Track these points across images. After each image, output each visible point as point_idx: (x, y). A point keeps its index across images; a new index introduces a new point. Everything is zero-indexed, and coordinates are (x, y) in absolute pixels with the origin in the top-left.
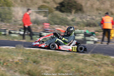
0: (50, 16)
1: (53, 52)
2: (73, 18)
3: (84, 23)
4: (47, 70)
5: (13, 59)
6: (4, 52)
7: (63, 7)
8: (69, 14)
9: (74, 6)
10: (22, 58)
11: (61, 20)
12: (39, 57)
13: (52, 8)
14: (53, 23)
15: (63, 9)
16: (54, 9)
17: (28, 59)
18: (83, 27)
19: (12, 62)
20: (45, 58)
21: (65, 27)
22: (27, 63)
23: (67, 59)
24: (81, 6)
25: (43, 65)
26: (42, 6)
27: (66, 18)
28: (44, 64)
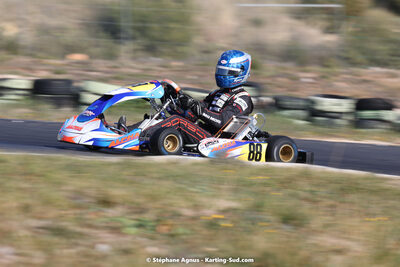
0: (348, 27)
1: (366, 178)
4: (339, 252)
5: (196, 207)
6: (160, 179)
10: (234, 204)
11: (395, 46)
12: (306, 199)
14: (360, 58)
17: (258, 208)
19: (194, 218)
20: (331, 202)
22: (253, 222)
25: (322, 232)
28: (326, 226)
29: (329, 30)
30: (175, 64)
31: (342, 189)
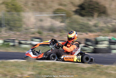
0: (68, 21)
1: (71, 64)
2: (96, 23)
3: (109, 28)
6: (11, 66)
7: (83, 11)
8: (90, 18)
9: (96, 8)
11: (81, 26)
12: (54, 71)
13: (70, 12)
15: (83, 12)
16: (73, 13)
17: (40, 74)
18: (108, 33)
19: (21, 77)
21: (87, 34)
23: (88, 72)
24: (105, 7)
26: (58, 9)
27: (88, 24)
29: (62, 22)
30: (18, 33)
31: (64, 68)
